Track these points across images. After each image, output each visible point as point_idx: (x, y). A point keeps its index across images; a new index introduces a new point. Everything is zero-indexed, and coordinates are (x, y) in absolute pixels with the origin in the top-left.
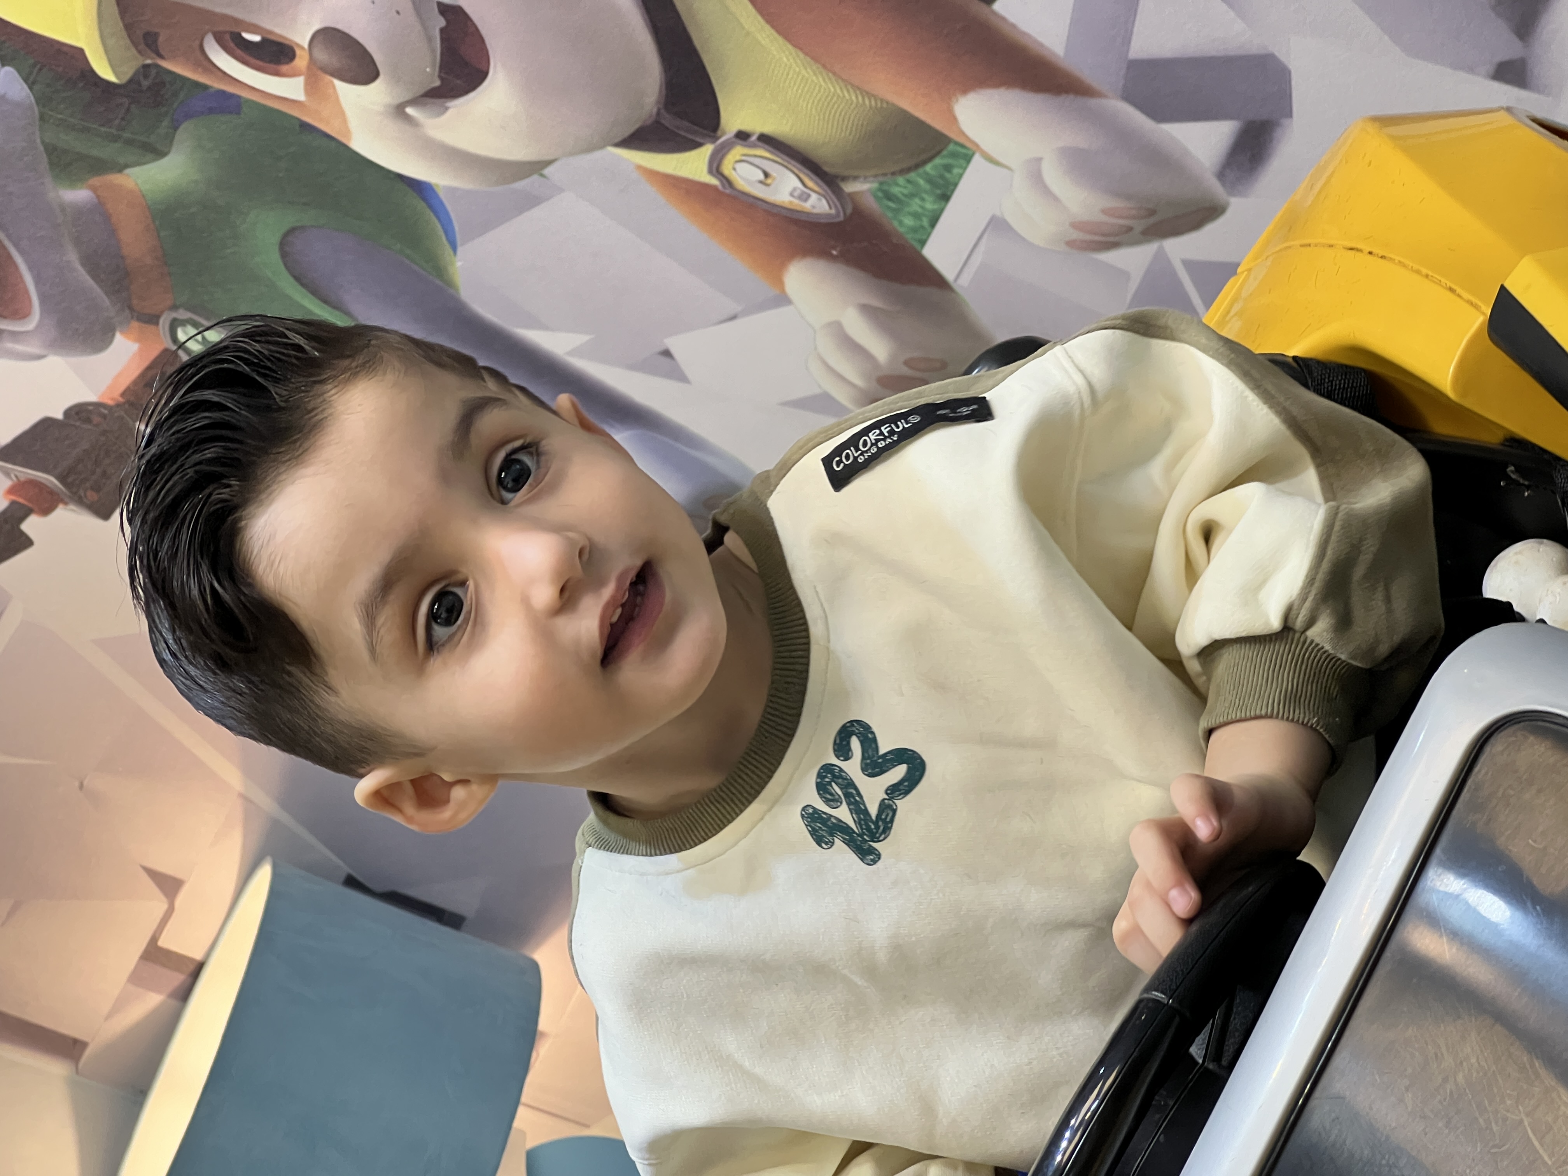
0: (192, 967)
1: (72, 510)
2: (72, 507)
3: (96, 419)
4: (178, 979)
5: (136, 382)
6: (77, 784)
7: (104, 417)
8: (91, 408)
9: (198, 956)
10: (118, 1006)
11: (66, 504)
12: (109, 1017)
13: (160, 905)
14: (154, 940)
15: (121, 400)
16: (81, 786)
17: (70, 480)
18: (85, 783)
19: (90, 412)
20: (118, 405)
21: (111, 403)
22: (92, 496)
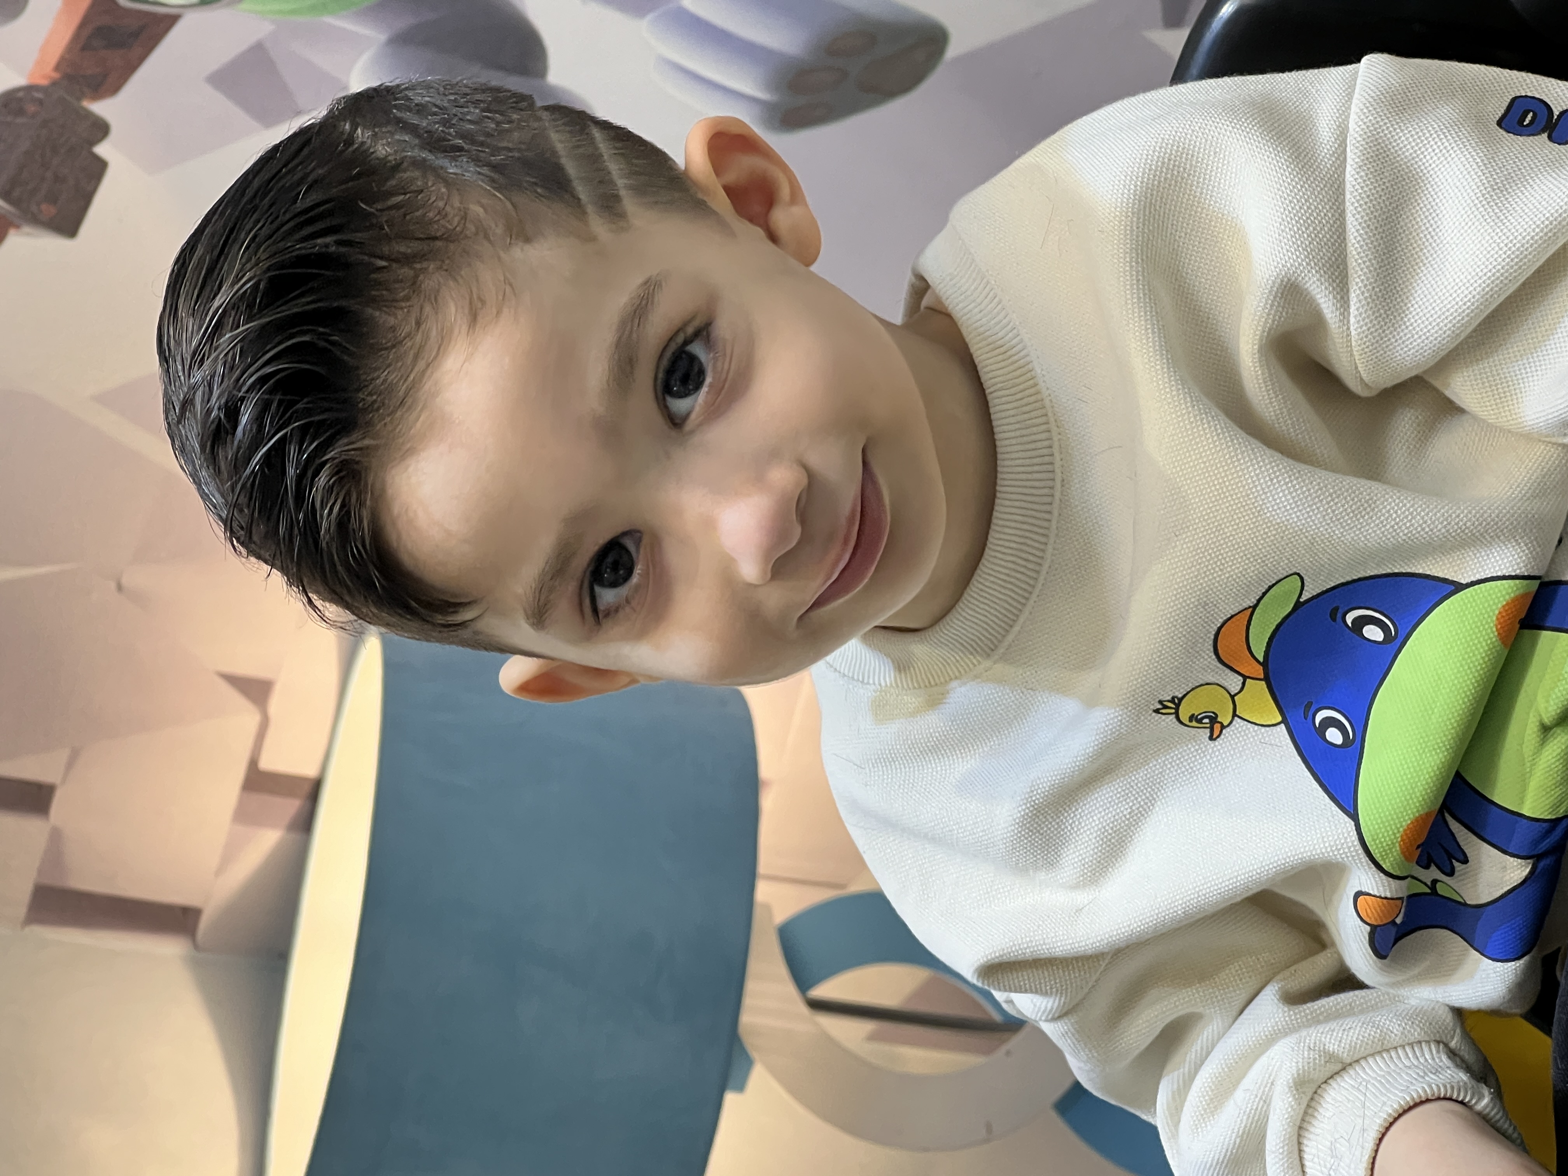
0: (307, 788)
1: (28, 234)
2: (26, 229)
3: (31, 108)
4: (292, 806)
5: (70, 48)
6: (113, 585)
7: (40, 102)
8: (21, 94)
9: (310, 771)
10: (227, 858)
11: (18, 227)
12: (220, 871)
13: (250, 719)
14: (253, 764)
15: (56, 75)
16: (120, 588)
17: (16, 193)
18: (125, 581)
19: (20, 100)
20: (54, 84)
21: (44, 82)
22: (48, 210)
